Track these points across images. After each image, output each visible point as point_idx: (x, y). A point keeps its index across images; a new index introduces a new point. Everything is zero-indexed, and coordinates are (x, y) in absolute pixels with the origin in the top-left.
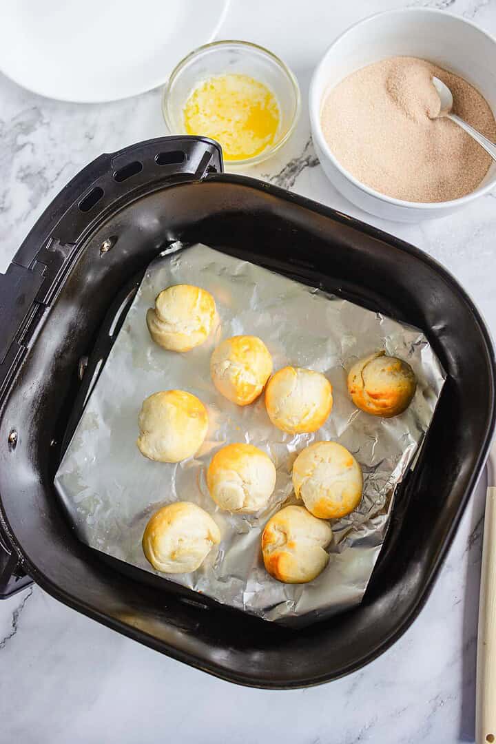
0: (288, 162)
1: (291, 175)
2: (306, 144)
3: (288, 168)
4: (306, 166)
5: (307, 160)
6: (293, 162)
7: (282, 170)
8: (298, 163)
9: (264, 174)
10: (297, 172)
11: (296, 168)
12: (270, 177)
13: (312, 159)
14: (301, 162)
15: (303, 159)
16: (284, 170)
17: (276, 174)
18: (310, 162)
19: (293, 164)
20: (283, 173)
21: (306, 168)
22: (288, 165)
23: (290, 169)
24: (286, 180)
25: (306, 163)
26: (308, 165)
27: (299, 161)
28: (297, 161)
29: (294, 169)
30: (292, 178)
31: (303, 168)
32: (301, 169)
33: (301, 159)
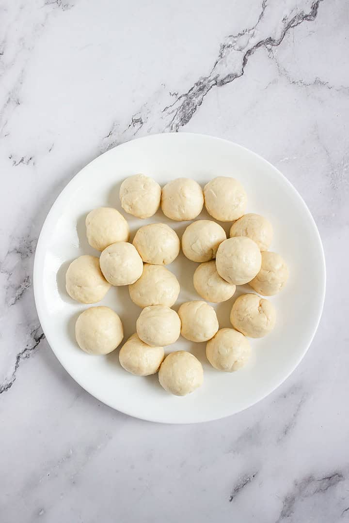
0: (196, 81)
1: (200, 94)
2: (215, 62)
3: (196, 87)
5: (216, 79)
6: (202, 81)
7: (190, 88)
8: (206, 82)
9: (172, 94)
10: (206, 90)
11: (204, 87)
12: (179, 96)
13: (219, 79)
14: (210, 81)
15: (212, 78)
16: (192, 89)
17: (185, 93)
18: (218, 82)
19: (201, 83)
20: (191, 92)
21: (214, 87)
22: (197, 84)
23: (198, 88)
24: (194, 99)
25: (214, 82)
26: (216, 84)
27: (207, 80)
28: (205, 80)
29: (202, 87)
30: (201, 97)
31: (211, 87)
32: (209, 88)
33: (209, 78)
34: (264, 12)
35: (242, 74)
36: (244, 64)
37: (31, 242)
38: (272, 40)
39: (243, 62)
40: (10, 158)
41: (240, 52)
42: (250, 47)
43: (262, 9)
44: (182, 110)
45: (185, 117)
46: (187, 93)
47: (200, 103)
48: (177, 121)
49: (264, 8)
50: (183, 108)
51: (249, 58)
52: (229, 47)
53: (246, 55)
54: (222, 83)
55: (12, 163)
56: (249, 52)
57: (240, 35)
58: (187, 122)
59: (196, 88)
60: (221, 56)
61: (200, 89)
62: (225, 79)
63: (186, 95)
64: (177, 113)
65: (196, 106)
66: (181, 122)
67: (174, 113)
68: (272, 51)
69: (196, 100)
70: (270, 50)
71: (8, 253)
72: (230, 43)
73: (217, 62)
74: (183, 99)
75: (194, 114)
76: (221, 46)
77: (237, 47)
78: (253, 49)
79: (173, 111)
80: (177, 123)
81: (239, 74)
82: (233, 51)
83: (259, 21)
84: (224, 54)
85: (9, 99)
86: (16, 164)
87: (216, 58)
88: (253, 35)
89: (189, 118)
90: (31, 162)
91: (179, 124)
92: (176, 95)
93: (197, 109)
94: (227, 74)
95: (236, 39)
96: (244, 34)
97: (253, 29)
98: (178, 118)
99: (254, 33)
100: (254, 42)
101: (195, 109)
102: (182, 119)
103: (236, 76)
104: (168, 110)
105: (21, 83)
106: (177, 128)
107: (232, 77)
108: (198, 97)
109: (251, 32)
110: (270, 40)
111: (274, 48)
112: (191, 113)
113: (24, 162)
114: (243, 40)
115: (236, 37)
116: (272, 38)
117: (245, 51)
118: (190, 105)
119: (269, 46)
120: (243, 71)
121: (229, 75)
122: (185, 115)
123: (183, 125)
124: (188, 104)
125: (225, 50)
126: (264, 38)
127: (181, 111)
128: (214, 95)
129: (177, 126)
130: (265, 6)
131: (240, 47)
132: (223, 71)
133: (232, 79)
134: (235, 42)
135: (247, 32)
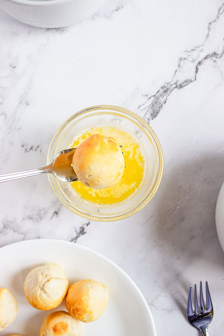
0: (162, 85)
1: (164, 95)
2: (175, 70)
3: (161, 89)
4: (174, 88)
5: (176, 83)
6: (166, 85)
8: (169, 86)
9: (144, 95)
10: (169, 92)
11: (168, 89)
12: (149, 97)
13: (179, 83)
14: (172, 85)
15: (173, 83)
16: (158, 92)
17: (153, 95)
18: (178, 85)
19: (165, 87)
20: (158, 93)
21: (175, 89)
22: (162, 88)
23: (163, 91)
24: (161, 99)
25: (175, 86)
26: (176, 87)
27: (170, 84)
28: (168, 84)
29: (166, 90)
30: (165, 97)
31: (173, 90)
32: (171, 90)
33: (171, 83)
34: (210, 34)
35: (195, 80)
36: (197, 72)
37: (40, 211)
38: (216, 54)
39: (196, 70)
40: (23, 146)
41: (193, 63)
42: (200, 59)
43: (207, 31)
44: (152, 108)
45: (154, 113)
46: (155, 94)
47: (165, 102)
48: (148, 116)
49: (209, 30)
50: (153, 106)
51: (199, 67)
52: (184, 59)
53: (197, 65)
54: (181, 86)
55: (24, 150)
56: (200, 63)
57: (193, 50)
58: (155, 116)
59: (162, 91)
60: (179, 66)
61: (165, 92)
62: (183, 83)
63: (155, 96)
64: (148, 110)
65: (162, 104)
66: (152, 117)
67: (146, 110)
68: (216, 62)
69: (162, 100)
70: (215, 61)
71: (23, 219)
72: (186, 56)
73: (176, 71)
74: (152, 99)
75: (160, 111)
76: (179, 59)
77: (191, 60)
78: (203, 60)
79: (145, 109)
80: (148, 117)
81: (193, 79)
82: (188, 62)
83: (206, 40)
84: (181, 65)
85: (21, 102)
86: (28, 150)
87: (176, 67)
88: (202, 50)
89: (157, 113)
90: (39, 149)
91: (150, 118)
92: (147, 96)
93: (163, 106)
94: (184, 80)
95: (189, 53)
96: (195, 49)
97: (202, 45)
98: (148, 114)
99: (202, 49)
100: (203, 55)
101: (162, 106)
102: (152, 115)
103: (191, 81)
104: (141, 108)
105: (30, 89)
106: (149, 121)
107: (188, 82)
108: (163, 97)
109: (201, 48)
110: (215, 54)
111: (218, 60)
112: (158, 109)
113: (33, 149)
114: (195, 54)
115: (190, 52)
116: (216, 52)
117: (197, 62)
118: (158, 103)
119: (214, 58)
120: (196, 77)
121: (186, 81)
122: (154, 111)
123: (153, 119)
124: (156, 103)
125: (182, 62)
126: (211, 52)
127: (150, 109)
128: (175, 96)
129: (148, 119)
130: (210, 29)
131: (193, 59)
132: (181, 78)
133: (188, 83)
134: (189, 55)
135: (198, 48)
